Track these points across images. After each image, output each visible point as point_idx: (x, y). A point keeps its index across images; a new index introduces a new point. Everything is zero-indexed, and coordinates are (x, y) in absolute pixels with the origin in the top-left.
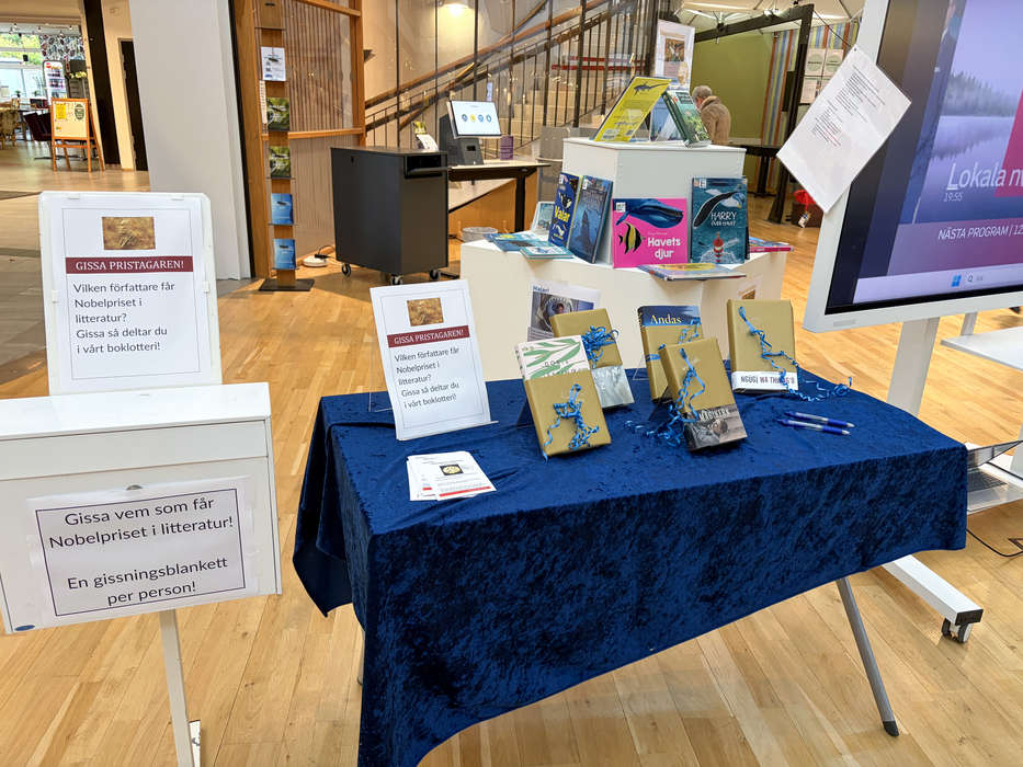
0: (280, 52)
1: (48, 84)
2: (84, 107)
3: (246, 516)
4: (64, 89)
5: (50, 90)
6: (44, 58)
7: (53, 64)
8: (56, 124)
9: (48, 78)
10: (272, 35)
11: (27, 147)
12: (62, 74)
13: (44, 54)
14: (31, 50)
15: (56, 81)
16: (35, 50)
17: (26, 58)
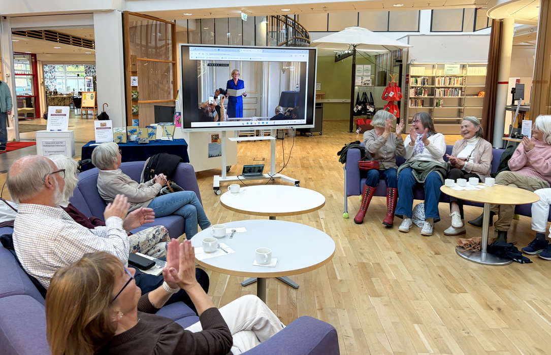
0: (136, 78)
1: (86, 85)
2: (94, 95)
3: (67, 145)
4: (93, 87)
5: (87, 88)
6: (86, 75)
7: (89, 77)
8: (83, 101)
9: (86, 83)
10: (134, 73)
11: (74, 111)
12: (92, 81)
13: (86, 73)
14: (81, 72)
15: (89, 84)
16: (83, 72)
17: (78, 75)
